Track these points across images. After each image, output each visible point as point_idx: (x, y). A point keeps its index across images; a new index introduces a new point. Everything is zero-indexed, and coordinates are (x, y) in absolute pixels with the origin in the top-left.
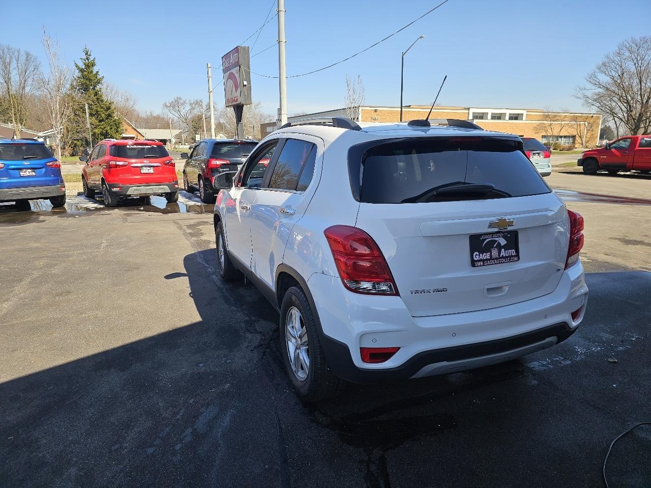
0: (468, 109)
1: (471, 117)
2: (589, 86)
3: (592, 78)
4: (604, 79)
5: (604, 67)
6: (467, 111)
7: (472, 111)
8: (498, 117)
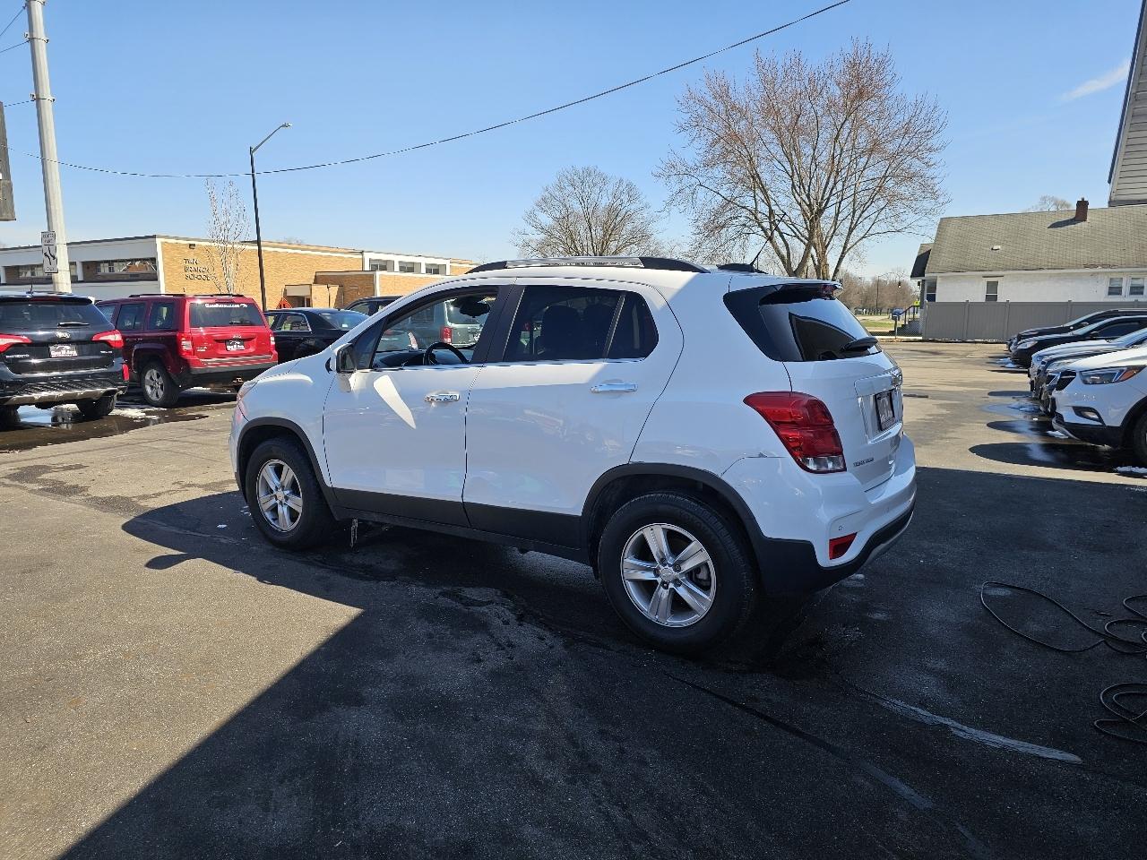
0: (362, 253)
1: (367, 268)
2: (530, 229)
3: (531, 217)
4: (546, 220)
5: (544, 204)
6: (361, 257)
7: (367, 256)
8: (409, 268)
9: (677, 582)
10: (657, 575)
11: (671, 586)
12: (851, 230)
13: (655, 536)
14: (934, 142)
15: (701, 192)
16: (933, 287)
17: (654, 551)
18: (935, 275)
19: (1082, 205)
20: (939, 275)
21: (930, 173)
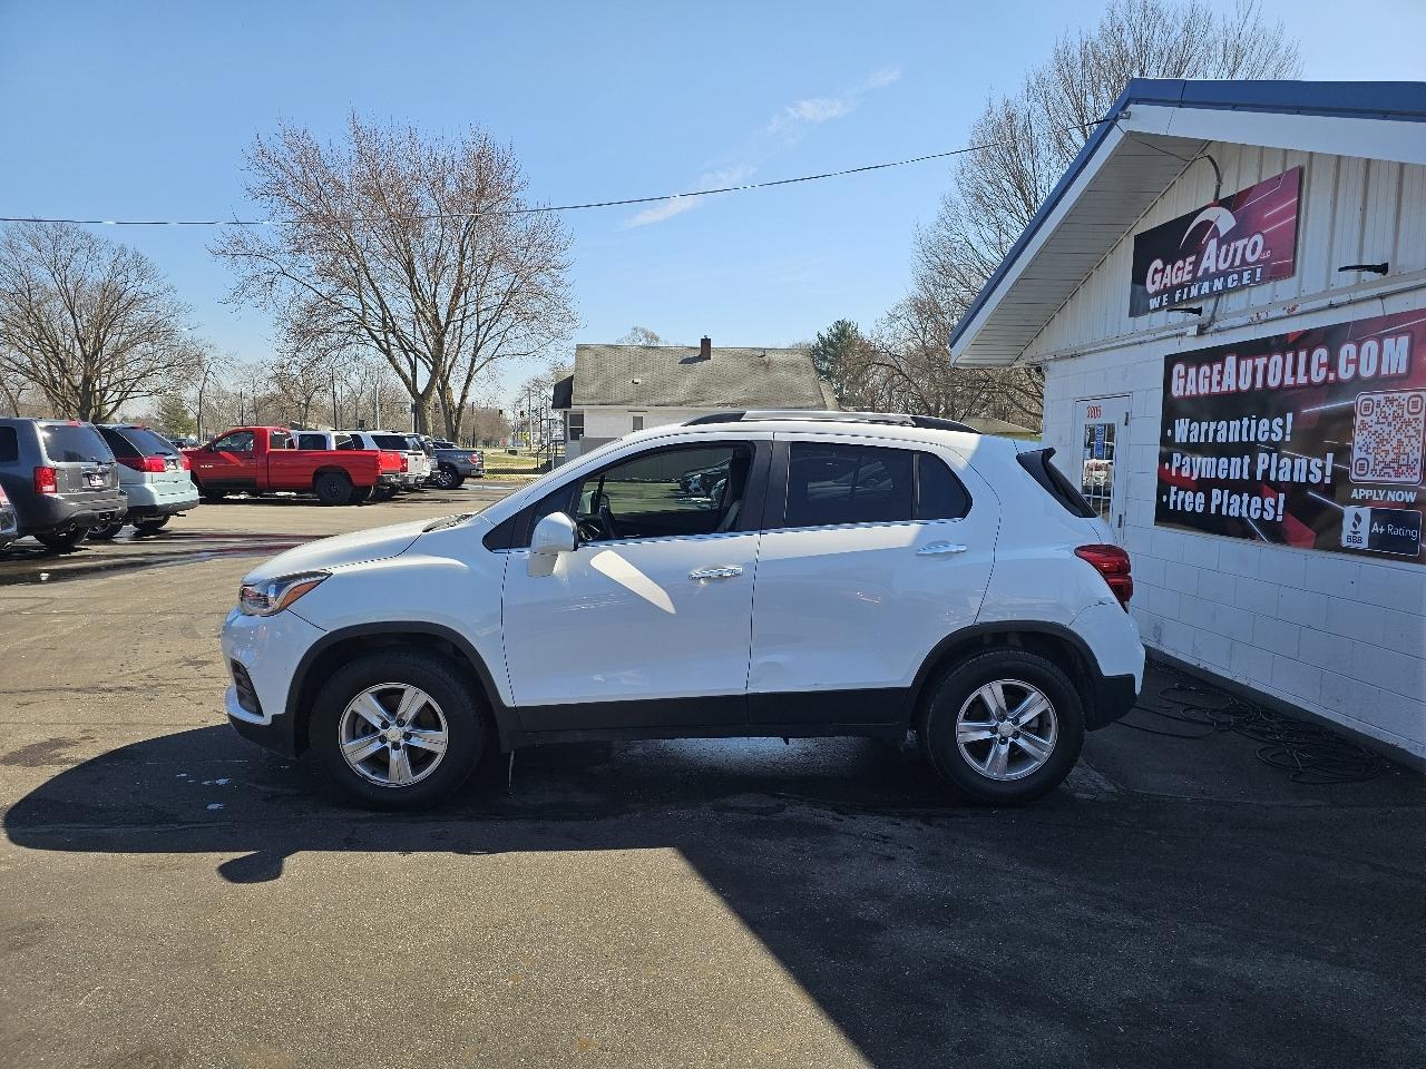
9: (1016, 735)
10: (994, 733)
11: (1010, 740)
12: (477, 350)
13: (993, 694)
14: (561, 259)
15: (284, 284)
16: (578, 419)
17: (993, 708)
18: (581, 407)
19: (706, 342)
20: (585, 407)
21: (560, 291)
